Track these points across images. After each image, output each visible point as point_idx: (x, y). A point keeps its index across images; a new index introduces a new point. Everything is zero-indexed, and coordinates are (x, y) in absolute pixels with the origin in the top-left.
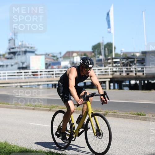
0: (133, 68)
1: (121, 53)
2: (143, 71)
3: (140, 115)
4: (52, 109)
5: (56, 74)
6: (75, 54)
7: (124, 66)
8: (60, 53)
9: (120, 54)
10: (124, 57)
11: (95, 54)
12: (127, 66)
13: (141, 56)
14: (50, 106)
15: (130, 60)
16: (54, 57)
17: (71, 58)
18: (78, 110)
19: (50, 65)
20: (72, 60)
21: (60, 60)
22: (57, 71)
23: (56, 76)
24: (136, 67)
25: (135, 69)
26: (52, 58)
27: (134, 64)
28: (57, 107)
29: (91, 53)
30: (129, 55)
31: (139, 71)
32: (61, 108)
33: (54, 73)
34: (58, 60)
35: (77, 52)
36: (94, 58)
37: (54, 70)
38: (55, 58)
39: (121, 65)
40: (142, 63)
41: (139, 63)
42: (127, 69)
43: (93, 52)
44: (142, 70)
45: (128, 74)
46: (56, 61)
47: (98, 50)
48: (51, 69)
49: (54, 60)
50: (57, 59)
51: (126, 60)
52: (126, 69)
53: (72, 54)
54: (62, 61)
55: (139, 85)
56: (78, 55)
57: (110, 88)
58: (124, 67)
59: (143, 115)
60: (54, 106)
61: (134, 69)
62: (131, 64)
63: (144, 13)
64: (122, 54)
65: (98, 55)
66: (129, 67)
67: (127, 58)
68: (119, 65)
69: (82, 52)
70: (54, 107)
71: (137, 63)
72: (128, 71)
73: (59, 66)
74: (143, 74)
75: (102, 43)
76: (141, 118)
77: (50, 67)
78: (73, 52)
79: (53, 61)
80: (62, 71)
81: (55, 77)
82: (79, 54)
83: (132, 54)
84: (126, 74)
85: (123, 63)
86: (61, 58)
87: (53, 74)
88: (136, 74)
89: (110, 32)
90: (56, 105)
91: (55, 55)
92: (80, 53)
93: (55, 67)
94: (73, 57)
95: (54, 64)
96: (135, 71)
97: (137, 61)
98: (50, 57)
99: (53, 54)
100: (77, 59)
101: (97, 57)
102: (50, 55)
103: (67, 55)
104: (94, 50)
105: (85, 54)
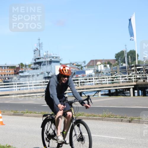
5: (81, 83)
6: (99, 63)
7: (147, 73)
8: (84, 62)
10: (147, 64)
11: (119, 62)
17: (95, 66)
18: (103, 118)
19: (75, 74)
20: (96, 68)
21: (84, 68)
22: (82, 79)
23: (81, 85)
26: (77, 67)
29: (114, 61)
32: (87, 115)
33: (79, 81)
36: (118, 65)
37: (79, 79)
38: (79, 67)
39: (145, 72)
43: (117, 60)
46: (81, 70)
47: (122, 58)
48: (76, 78)
49: (78, 69)
50: (82, 67)
53: (96, 63)
54: (87, 70)
57: (134, 95)
60: (80, 113)
65: (121, 62)
68: (143, 72)
69: (106, 60)
73: (84, 74)
75: (125, 51)
77: (75, 76)
78: (97, 61)
80: (86, 79)
82: (102, 62)
85: (146, 70)
86: (85, 66)
87: (78, 83)
89: (133, 40)
90: (82, 112)
91: (79, 64)
93: (79, 76)
94: (98, 65)
95: (79, 73)
98: (75, 66)
99: (77, 64)
100: (101, 68)
101: (120, 65)
102: (74, 64)
103: (91, 64)
104: (118, 58)
105: (109, 63)
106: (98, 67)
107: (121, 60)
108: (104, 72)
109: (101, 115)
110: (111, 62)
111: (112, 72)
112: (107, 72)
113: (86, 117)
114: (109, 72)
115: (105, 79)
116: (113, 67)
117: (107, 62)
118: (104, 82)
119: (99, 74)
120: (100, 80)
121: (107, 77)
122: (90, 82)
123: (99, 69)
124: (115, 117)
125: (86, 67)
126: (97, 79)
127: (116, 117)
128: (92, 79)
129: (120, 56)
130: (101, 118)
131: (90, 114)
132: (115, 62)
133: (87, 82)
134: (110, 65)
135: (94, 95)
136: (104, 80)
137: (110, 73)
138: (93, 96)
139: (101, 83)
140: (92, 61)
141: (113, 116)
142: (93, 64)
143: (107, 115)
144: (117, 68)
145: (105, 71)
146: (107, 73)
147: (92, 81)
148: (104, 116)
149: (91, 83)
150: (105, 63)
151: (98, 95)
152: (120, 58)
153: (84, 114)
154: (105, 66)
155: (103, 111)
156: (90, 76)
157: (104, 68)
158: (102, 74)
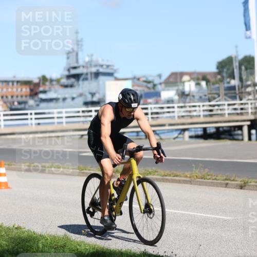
5: (152, 114)
6: (186, 78)
8: (160, 76)
11: (223, 77)
14: (143, 171)
16: (149, 82)
17: (179, 84)
18: (193, 179)
20: (181, 88)
21: (159, 88)
22: (155, 108)
23: (152, 118)
26: (145, 84)
28: (156, 174)
29: (215, 74)
32: (163, 174)
33: (149, 111)
34: (156, 88)
35: (190, 74)
36: (222, 83)
37: (149, 106)
38: (150, 85)
43: (219, 73)
46: (152, 90)
47: (228, 69)
49: (148, 88)
50: (155, 85)
53: (181, 77)
54: (164, 90)
56: (192, 79)
57: (250, 139)
60: (150, 170)
65: (228, 78)
69: (199, 74)
70: (150, 173)
73: (159, 99)
75: (236, 57)
78: (182, 74)
79: (146, 90)
80: (162, 108)
81: (150, 119)
82: (193, 76)
86: (160, 84)
87: (147, 114)
91: (150, 79)
92: (195, 76)
93: (150, 100)
94: (184, 82)
95: (149, 95)
98: (142, 83)
99: (147, 78)
100: (189, 86)
101: (225, 82)
102: (141, 79)
103: (171, 80)
104: (221, 69)
105: (205, 77)
106: (184, 86)
107: (226, 72)
108: (195, 94)
109: (188, 174)
110: (209, 77)
111: (210, 96)
112: (201, 95)
113: (162, 178)
114: (205, 96)
115: (197, 108)
116: (212, 87)
117: (200, 77)
118: (195, 114)
119: (186, 99)
120: (188, 109)
121: (201, 104)
122: (169, 112)
123: (187, 89)
124: (214, 178)
125: (163, 85)
126: (182, 107)
127: (215, 179)
128: (173, 107)
129: (226, 65)
130: (188, 179)
131: (167, 172)
132: (215, 77)
133: (164, 113)
134: (208, 82)
135: (177, 137)
136: (195, 111)
137: (207, 97)
138: (174, 139)
139: (190, 116)
140: (174, 75)
141: (210, 177)
142: (175, 79)
143: (200, 175)
144: (219, 88)
145: (198, 92)
146: (201, 97)
147: (173, 112)
148: (193, 176)
149: (171, 115)
150: (198, 79)
151: (183, 138)
152: (225, 70)
153: (157, 172)
154: (198, 84)
155: (193, 167)
156: (170, 101)
157: (196, 87)
158: (192, 98)
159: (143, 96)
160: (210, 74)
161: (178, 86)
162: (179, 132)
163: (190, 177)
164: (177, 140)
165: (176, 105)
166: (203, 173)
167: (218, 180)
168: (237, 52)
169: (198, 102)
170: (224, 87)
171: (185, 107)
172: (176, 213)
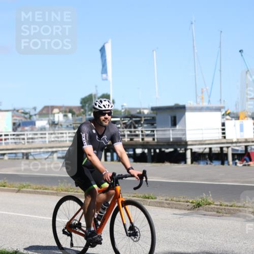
0: (139, 131)
1: (123, 109)
2: (154, 135)
3: (148, 198)
4: (22, 189)
5: (28, 139)
6: (56, 111)
7: (126, 128)
8: (35, 109)
9: (121, 111)
10: (127, 114)
11: (85, 111)
12: (130, 127)
13: (151, 113)
14: (19, 185)
15: (134, 119)
16: (26, 113)
18: (59, 192)
19: (19, 125)
20: (52, 118)
21: (34, 118)
22: (30, 134)
23: (28, 142)
24: (143, 129)
25: (142, 132)
26: (23, 115)
27: (140, 125)
28: (29, 187)
29: (79, 108)
30: (133, 113)
31: (147, 135)
32: (35, 188)
33: (25, 137)
34: (32, 118)
35: (59, 108)
36: (84, 115)
37: (26, 133)
38: (27, 116)
39: (122, 126)
40: (153, 124)
41: (147, 124)
42: (131, 132)
43: (83, 107)
44: (152, 133)
45: (131, 140)
46: (29, 120)
47: (90, 104)
48: (21, 131)
49: (26, 118)
50: (31, 116)
51: (129, 119)
52: (129, 133)
53: (52, 110)
54: (38, 120)
55: (147, 154)
56: (61, 111)
57: (106, 160)
58: (126, 130)
59: (152, 199)
60: (25, 185)
61: (140, 133)
62: (137, 125)
63: (154, 52)
64: (123, 111)
65: (89, 111)
66: (133, 130)
67: (131, 117)
68: (119, 126)
69: (67, 107)
70: (24, 187)
71: (144, 123)
72: (132, 135)
73: (34, 127)
74: (154, 139)
75: (95, 95)
76: (150, 203)
77: (19, 129)
78: (53, 108)
79: (24, 120)
80: (36, 134)
81: (26, 143)
82: (61, 109)
83: (138, 111)
84: (129, 139)
85: (124, 124)
86: (35, 115)
87: (24, 139)
88: (143, 139)
89: (106, 79)
90: (28, 183)
91: (27, 111)
92: (63, 109)
93: (26, 128)
94: (54, 114)
95: (25, 124)
96: (143, 135)
97: (145, 120)
98: (20, 114)
99: (24, 110)
100: (59, 117)
101: (87, 114)
102: (20, 111)
103: (44, 112)
104: (84, 105)
105: (71, 111)
106: (54, 117)
107: (88, 107)
108: (62, 124)
109: (55, 188)
110: (74, 110)
111: (74, 125)
112: (68, 124)
113: (33, 190)
114: (71, 125)
115: (64, 135)
116: (77, 118)
117: (68, 110)
118: (62, 139)
119: (55, 127)
120: (57, 135)
121: (67, 132)
122: (42, 138)
123: (56, 120)
124: (75, 190)
125: (37, 116)
126: (52, 134)
127: (77, 192)
128: (45, 134)
129: (88, 101)
130: (55, 192)
131: (39, 186)
132: (79, 110)
133: (37, 138)
134: (73, 114)
135: (47, 158)
136: (63, 137)
137: (72, 126)
138: (46, 159)
139: (59, 141)
140: (46, 108)
141: (72, 190)
142: (47, 111)
143: (64, 188)
144: (82, 119)
145: (65, 122)
146: (67, 126)
147: (45, 138)
148: (59, 190)
149: (43, 140)
150: (66, 112)
151: (53, 158)
152: (87, 105)
153: (30, 186)
154: (65, 116)
155: (59, 182)
156: (43, 129)
157: (64, 118)
158: (60, 126)
159: (21, 124)
160: (75, 107)
161: (49, 117)
162: (49, 154)
163: (57, 190)
164: (47, 160)
165: (47, 132)
166: (67, 187)
167: (79, 192)
168: (97, 91)
169: (64, 130)
170: (86, 118)
171: (54, 133)
172: (44, 219)
